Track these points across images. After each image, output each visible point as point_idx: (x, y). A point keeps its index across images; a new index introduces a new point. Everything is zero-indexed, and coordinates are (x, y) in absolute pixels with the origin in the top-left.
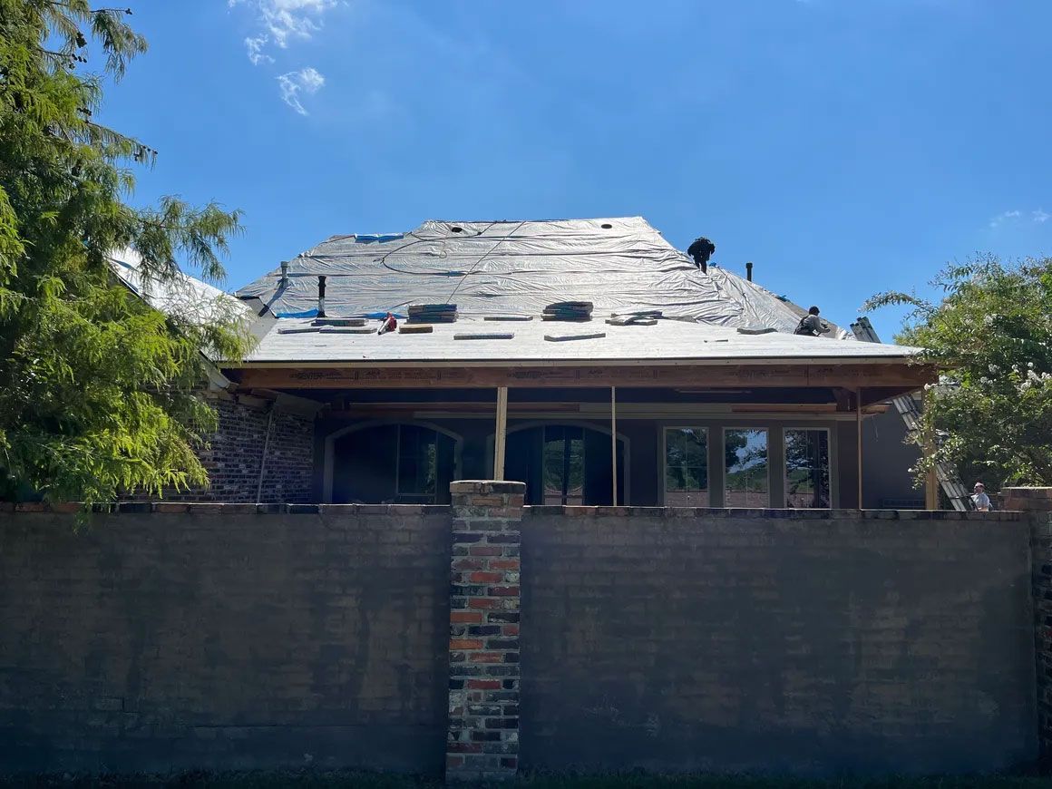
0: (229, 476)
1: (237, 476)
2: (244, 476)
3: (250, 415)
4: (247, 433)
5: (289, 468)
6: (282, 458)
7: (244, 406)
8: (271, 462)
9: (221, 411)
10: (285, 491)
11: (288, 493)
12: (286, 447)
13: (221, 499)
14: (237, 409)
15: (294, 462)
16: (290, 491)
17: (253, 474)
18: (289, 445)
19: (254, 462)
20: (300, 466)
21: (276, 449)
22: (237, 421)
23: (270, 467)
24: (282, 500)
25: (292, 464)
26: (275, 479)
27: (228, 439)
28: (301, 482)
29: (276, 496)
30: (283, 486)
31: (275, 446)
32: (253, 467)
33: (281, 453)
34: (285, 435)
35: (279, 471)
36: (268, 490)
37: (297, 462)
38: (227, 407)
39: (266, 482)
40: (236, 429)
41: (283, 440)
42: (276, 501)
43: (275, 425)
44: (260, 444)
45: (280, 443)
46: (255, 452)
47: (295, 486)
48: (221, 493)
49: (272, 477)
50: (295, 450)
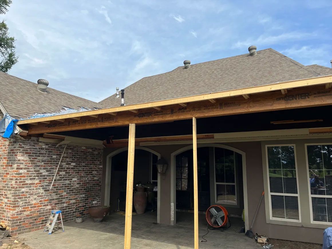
0: (30, 176)
1: (38, 176)
2: (44, 176)
3: (49, 147)
4: (47, 155)
5: (83, 171)
6: (77, 166)
7: (44, 142)
8: (67, 168)
9: (23, 145)
10: (80, 181)
11: (82, 182)
12: (80, 161)
13: (23, 187)
14: (38, 144)
15: (87, 168)
16: (84, 181)
17: (53, 175)
18: (83, 160)
19: (53, 169)
20: (92, 169)
21: (72, 162)
22: (38, 150)
23: (67, 171)
24: (78, 186)
25: (86, 169)
26: (71, 176)
27: (30, 158)
28: (93, 176)
29: (73, 184)
30: (78, 179)
31: (72, 161)
32: (52, 171)
33: (76, 164)
34: (80, 156)
35: (75, 172)
36: (65, 181)
37: (90, 167)
38: (29, 143)
39: (63, 177)
40: (37, 153)
41: (77, 158)
42: (72, 186)
43: (71, 151)
44: (58, 160)
45: (76, 159)
46: (54, 164)
47: (88, 179)
48: (23, 185)
49: (69, 175)
50: (88, 162)
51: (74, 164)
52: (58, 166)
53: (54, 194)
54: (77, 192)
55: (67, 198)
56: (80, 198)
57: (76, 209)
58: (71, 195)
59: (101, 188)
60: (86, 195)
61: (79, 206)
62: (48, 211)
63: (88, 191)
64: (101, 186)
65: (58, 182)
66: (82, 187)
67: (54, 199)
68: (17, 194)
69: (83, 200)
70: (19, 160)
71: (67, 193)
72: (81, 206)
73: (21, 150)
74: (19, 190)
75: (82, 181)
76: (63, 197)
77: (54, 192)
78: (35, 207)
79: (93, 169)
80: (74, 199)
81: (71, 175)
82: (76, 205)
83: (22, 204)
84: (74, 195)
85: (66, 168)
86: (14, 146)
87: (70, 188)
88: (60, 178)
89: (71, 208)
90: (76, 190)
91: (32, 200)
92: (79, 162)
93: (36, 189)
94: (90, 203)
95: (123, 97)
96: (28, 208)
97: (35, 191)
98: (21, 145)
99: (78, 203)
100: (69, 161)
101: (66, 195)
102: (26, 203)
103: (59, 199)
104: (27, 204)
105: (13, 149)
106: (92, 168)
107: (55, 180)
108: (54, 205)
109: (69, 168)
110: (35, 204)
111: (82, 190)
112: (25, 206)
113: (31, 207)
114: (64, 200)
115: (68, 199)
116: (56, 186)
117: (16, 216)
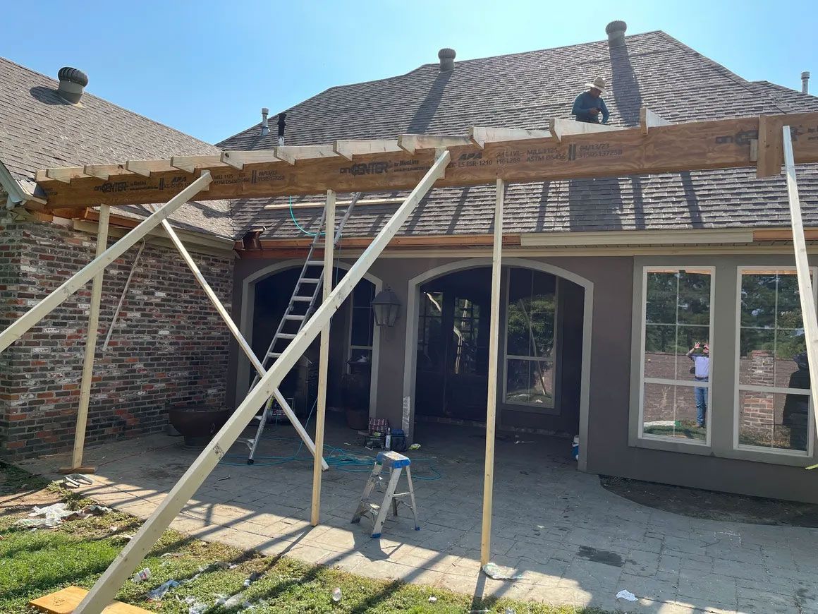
0: (53, 317)
1: (73, 318)
5: (185, 312)
6: (170, 300)
7: (86, 233)
8: (146, 304)
9: (33, 237)
10: (177, 338)
11: (183, 341)
12: (177, 287)
13: (38, 344)
14: (72, 236)
15: (194, 305)
16: (187, 338)
17: (110, 317)
18: (184, 286)
19: (111, 302)
20: (206, 311)
21: (157, 289)
22: (72, 252)
23: (144, 310)
24: (171, 349)
25: (191, 307)
26: (156, 324)
27: (52, 272)
28: (209, 329)
29: (160, 343)
30: (171, 333)
31: (156, 285)
32: (109, 307)
33: (168, 295)
34: (177, 274)
35: (164, 314)
36: (141, 335)
37: (201, 305)
38: (49, 232)
39: (137, 326)
40: (69, 260)
41: (170, 279)
42: (158, 349)
43: (154, 261)
44: (123, 282)
45: (166, 283)
46: (113, 290)
47: (196, 333)
48: (36, 337)
49: (150, 321)
50: (197, 292)
51: (162, 294)
52: (123, 297)
53: (114, 365)
54: (170, 365)
55: (145, 376)
56: (176, 379)
57: (167, 405)
58: (155, 370)
59: (227, 358)
60: (190, 374)
61: (173, 397)
62: (100, 405)
63: (197, 363)
64: (226, 353)
65: (124, 337)
66: (182, 354)
67: (113, 378)
68: (22, 360)
69: (185, 384)
70: (25, 275)
71: (145, 365)
72: (180, 399)
73: (29, 249)
74: (25, 351)
75: (183, 338)
76: (137, 374)
77: (114, 361)
78: (68, 394)
79: (209, 311)
80: (162, 381)
81: (154, 321)
82: (169, 396)
83: (35, 384)
84: (163, 370)
85: (142, 303)
86: (11, 238)
87: (154, 354)
88: (128, 326)
89: (156, 402)
90: (168, 359)
91: (59, 376)
92: (175, 290)
93: (70, 350)
94: (201, 392)
95: (281, 133)
96: (51, 395)
97: (68, 355)
98: (28, 236)
99: (173, 390)
100: (151, 287)
101: (144, 370)
102: (45, 382)
103: (127, 377)
104: (47, 386)
105: (7, 244)
106: (206, 308)
107: (115, 331)
108: (113, 392)
109: (151, 304)
110: (66, 387)
111: (181, 359)
112: (43, 389)
113: (58, 394)
114: (138, 382)
115: (148, 379)
116: (120, 346)
117: (19, 413)
